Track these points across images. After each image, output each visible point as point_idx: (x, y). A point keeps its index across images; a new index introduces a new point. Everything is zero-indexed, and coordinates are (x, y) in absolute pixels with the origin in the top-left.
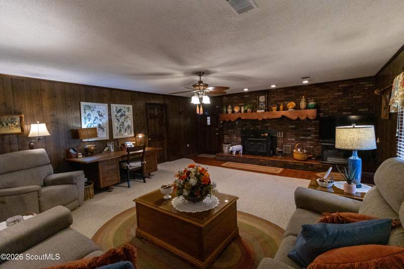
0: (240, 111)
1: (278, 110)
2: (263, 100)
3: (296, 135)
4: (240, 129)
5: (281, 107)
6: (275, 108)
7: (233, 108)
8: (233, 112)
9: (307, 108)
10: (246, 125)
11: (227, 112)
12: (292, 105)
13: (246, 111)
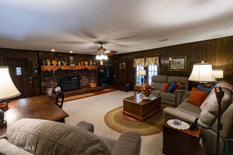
0: (57, 65)
1: (81, 65)
2: (72, 59)
3: (88, 77)
4: (56, 76)
5: (83, 64)
6: (80, 64)
7: (51, 62)
8: (52, 64)
9: (93, 65)
10: (60, 73)
11: (46, 65)
12: (86, 63)
13: (62, 64)
